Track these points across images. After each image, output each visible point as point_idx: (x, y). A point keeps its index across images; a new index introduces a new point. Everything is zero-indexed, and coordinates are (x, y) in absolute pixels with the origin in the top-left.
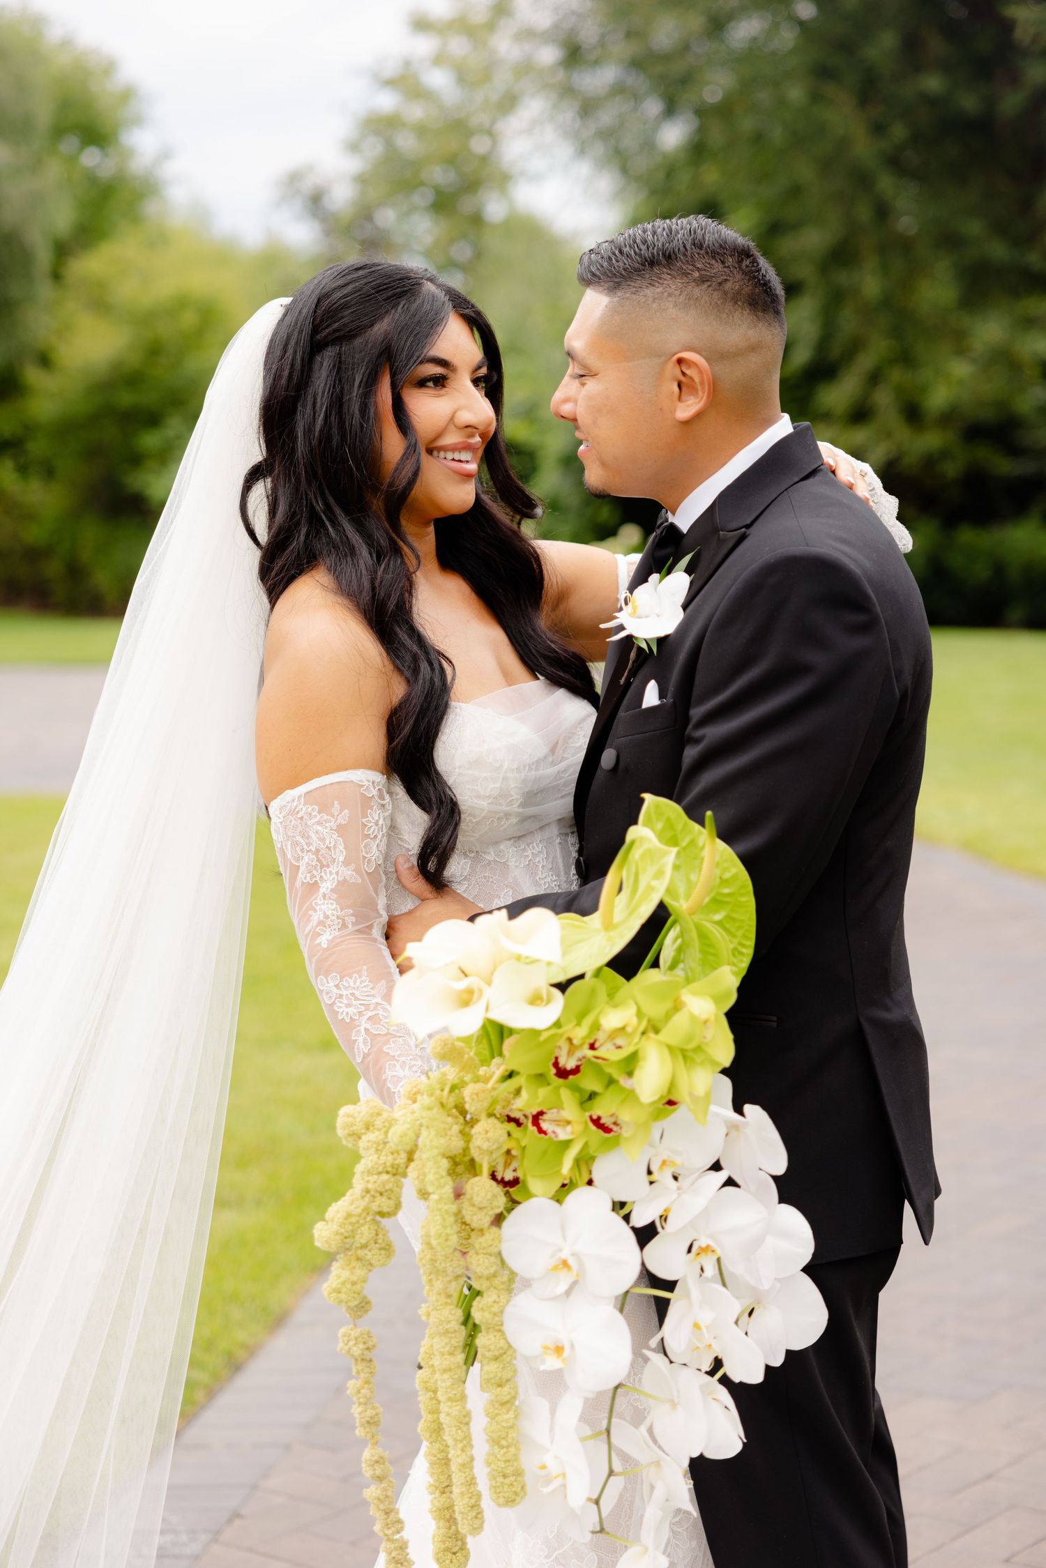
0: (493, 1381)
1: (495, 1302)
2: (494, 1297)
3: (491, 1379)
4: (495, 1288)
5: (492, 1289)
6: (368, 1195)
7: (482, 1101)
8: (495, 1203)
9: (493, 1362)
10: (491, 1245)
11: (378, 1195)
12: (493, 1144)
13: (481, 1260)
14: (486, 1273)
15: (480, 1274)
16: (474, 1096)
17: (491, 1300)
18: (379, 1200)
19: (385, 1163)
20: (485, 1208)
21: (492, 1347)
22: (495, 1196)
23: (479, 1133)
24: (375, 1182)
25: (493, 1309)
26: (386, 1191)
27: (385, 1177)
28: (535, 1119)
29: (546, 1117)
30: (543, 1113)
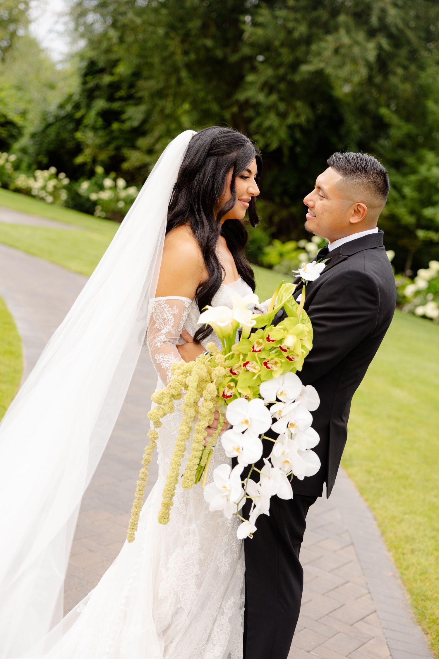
0: (195, 449)
1: (204, 424)
2: (204, 423)
3: (194, 448)
4: (205, 420)
5: (204, 420)
6: (170, 388)
7: (222, 360)
8: (215, 393)
9: (197, 443)
10: (209, 406)
11: (173, 388)
12: (221, 375)
13: (204, 409)
14: (204, 414)
15: (202, 414)
16: (220, 358)
17: (203, 423)
18: (173, 390)
19: (178, 379)
20: (211, 393)
21: (199, 438)
22: (215, 391)
23: (218, 370)
24: (173, 384)
25: (203, 426)
26: (176, 388)
27: (177, 383)
28: (245, 365)
29: (248, 365)
30: (248, 362)
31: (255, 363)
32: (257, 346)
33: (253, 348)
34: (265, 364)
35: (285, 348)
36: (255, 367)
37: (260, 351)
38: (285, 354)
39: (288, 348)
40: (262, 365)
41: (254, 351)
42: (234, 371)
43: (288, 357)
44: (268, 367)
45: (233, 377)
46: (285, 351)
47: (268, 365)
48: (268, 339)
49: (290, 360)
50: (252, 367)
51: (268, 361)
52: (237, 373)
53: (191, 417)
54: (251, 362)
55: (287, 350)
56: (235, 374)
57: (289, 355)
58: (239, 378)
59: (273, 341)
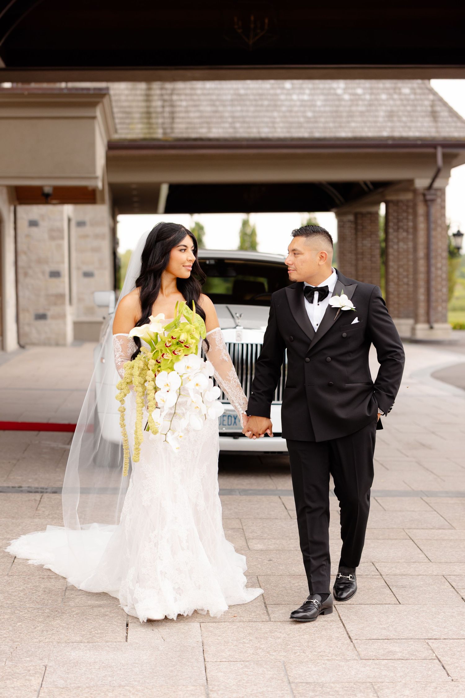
7: (151, 356)
12: (152, 364)
20: (151, 376)
22: (152, 374)
23: (150, 362)
28: (163, 356)
29: (164, 355)
30: (164, 354)
31: (168, 353)
32: (169, 344)
33: (166, 345)
34: (174, 352)
35: (182, 341)
36: (169, 356)
37: (170, 346)
38: (183, 345)
39: (184, 341)
40: (172, 354)
41: (166, 346)
42: (159, 361)
43: (185, 346)
44: (175, 354)
45: (159, 364)
46: (182, 343)
47: (175, 353)
48: (172, 338)
49: (187, 347)
50: (167, 356)
51: (174, 351)
52: (161, 362)
53: (141, 392)
54: (165, 354)
55: (184, 342)
56: (159, 362)
57: (185, 345)
58: (161, 364)
59: (175, 338)
